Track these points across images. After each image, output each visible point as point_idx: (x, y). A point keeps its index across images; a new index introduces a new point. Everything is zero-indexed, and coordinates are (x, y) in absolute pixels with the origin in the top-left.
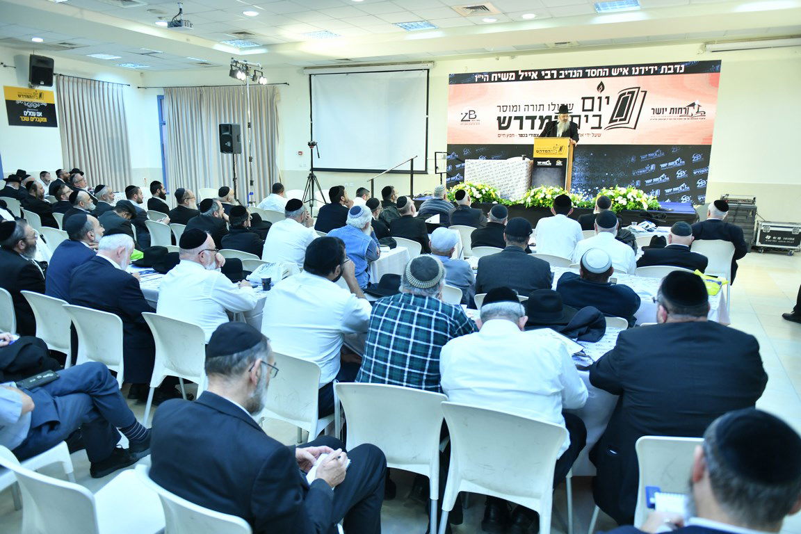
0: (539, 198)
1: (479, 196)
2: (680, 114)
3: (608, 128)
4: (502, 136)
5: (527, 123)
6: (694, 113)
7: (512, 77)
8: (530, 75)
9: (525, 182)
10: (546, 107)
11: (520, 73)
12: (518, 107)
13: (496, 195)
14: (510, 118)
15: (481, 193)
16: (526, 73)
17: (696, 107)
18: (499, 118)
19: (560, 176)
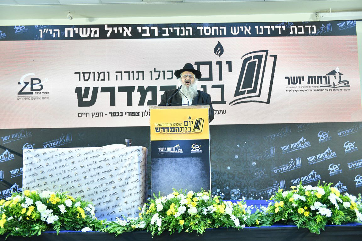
0: (177, 215)
1: (52, 219)
2: (320, 85)
3: (233, 103)
4: (84, 116)
5: (121, 97)
6: (336, 83)
7: (95, 33)
8: (121, 31)
9: (138, 184)
10: (147, 75)
11: (106, 28)
12: (106, 75)
13: (87, 213)
14: (95, 89)
15: (56, 212)
16: (115, 29)
17: (337, 75)
18: (78, 90)
19: (199, 172)
